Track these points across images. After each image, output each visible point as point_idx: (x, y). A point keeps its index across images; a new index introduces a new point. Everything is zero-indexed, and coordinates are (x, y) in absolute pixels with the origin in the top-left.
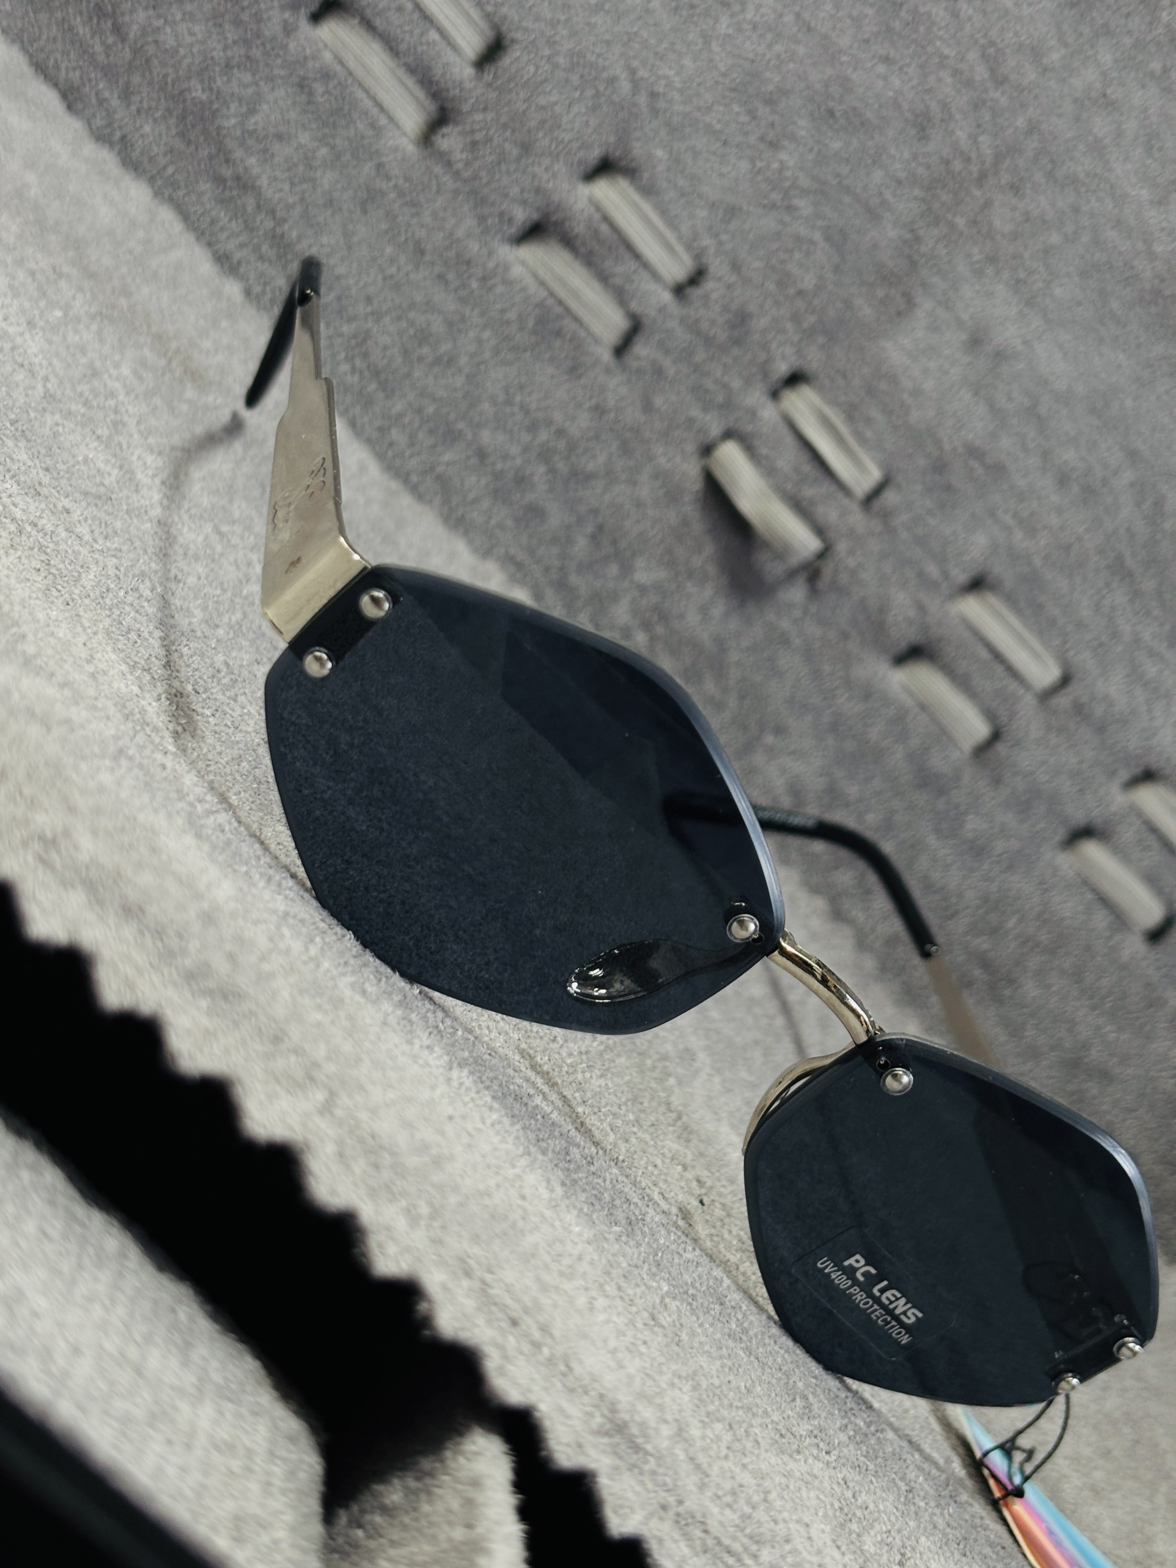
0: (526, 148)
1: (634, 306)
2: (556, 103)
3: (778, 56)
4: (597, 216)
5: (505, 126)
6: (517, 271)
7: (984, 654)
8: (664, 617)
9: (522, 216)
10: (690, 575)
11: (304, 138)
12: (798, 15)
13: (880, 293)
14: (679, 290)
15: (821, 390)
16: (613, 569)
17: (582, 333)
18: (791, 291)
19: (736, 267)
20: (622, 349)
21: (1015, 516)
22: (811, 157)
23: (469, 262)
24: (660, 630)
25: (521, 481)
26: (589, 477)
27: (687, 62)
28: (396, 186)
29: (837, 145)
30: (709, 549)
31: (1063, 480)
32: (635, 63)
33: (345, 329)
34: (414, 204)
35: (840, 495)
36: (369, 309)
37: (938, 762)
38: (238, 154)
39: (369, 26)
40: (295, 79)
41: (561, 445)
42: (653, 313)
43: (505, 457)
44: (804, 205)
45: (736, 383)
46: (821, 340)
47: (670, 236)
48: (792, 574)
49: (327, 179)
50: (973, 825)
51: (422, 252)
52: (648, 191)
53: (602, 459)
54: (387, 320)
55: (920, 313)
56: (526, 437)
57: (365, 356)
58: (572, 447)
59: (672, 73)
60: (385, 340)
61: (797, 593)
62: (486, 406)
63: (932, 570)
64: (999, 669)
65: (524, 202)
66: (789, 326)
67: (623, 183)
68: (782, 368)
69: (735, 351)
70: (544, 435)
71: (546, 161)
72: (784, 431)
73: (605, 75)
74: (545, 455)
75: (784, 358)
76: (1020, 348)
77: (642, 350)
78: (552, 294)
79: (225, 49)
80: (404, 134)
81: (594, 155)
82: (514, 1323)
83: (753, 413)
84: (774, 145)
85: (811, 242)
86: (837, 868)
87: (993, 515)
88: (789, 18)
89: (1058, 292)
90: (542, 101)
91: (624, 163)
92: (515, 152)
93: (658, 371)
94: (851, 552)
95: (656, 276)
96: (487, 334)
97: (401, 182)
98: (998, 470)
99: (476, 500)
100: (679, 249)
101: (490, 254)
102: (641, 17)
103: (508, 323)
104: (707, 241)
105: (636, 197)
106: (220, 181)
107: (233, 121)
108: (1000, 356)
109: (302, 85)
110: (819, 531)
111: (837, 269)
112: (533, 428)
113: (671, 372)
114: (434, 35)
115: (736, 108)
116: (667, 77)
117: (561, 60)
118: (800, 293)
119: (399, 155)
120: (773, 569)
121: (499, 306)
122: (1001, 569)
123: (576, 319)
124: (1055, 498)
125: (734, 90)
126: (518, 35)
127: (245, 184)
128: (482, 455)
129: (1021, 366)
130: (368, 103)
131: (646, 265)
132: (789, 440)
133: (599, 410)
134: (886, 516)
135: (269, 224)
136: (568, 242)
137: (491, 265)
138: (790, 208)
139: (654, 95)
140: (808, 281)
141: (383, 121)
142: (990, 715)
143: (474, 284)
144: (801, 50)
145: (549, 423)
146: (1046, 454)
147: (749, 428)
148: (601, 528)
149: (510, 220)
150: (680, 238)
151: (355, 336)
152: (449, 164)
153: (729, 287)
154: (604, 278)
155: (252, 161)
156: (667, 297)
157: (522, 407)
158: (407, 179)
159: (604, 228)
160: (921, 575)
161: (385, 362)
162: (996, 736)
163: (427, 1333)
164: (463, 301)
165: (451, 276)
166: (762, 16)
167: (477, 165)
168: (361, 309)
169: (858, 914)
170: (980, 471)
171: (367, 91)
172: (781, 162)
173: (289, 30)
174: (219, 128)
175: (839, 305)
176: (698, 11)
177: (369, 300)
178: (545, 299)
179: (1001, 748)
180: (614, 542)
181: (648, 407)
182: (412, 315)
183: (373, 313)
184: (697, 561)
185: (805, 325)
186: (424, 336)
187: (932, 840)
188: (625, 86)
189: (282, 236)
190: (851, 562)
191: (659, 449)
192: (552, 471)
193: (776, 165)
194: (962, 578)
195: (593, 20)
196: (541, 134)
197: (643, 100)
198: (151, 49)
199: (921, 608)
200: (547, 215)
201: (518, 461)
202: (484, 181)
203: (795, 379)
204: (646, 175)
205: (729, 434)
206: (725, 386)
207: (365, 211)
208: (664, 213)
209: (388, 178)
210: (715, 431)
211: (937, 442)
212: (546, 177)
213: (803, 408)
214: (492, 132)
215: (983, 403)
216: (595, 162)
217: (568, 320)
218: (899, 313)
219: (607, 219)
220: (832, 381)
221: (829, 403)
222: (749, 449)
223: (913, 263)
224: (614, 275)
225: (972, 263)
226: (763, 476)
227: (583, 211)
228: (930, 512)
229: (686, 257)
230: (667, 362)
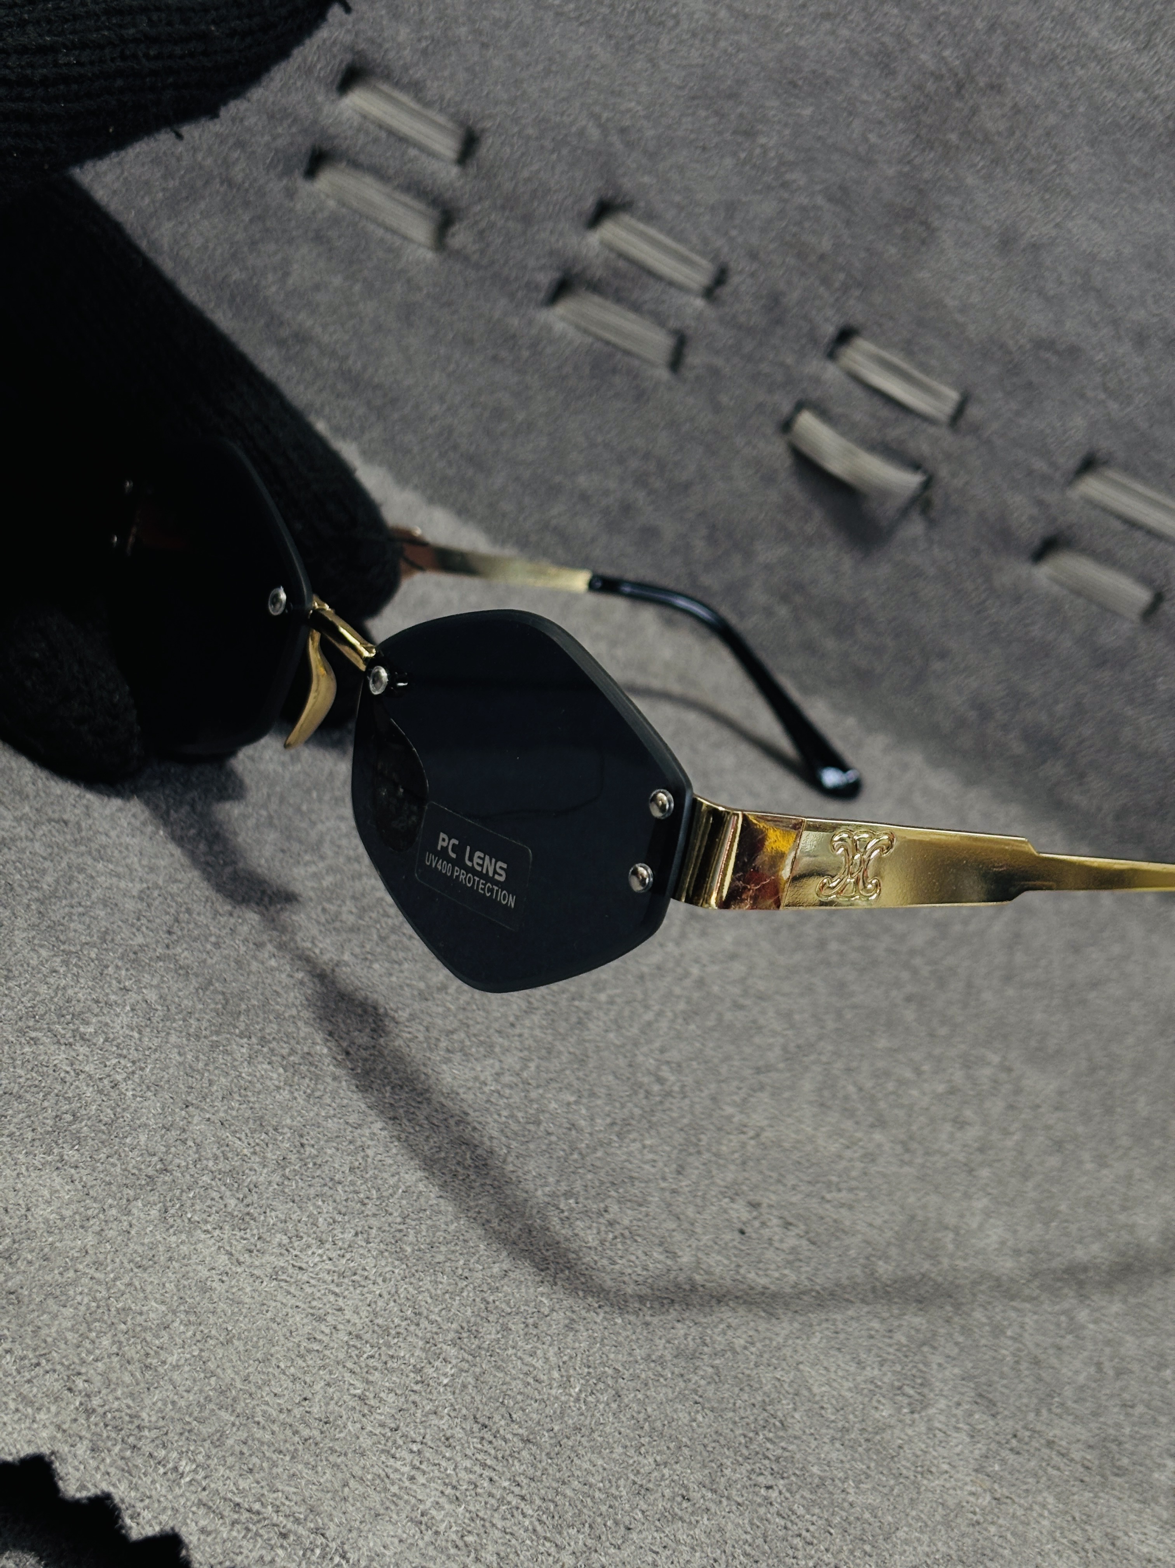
0: (527, 220)
1: (673, 323)
2: (538, 171)
3: (725, 51)
4: (613, 256)
5: (503, 207)
6: (559, 327)
7: (1118, 525)
8: (800, 587)
9: (546, 279)
10: (809, 542)
11: (337, 281)
12: (730, 8)
13: (898, 230)
14: (709, 293)
15: (873, 337)
16: (737, 559)
17: (636, 363)
18: (813, 258)
19: (753, 255)
20: (676, 364)
21: (1106, 389)
22: (787, 132)
23: (514, 336)
24: (799, 600)
25: (627, 509)
26: (686, 487)
27: (643, 89)
28: (428, 294)
29: (807, 112)
30: (818, 514)
31: (1141, 340)
32: (597, 109)
34: (449, 304)
35: (925, 425)
36: (445, 407)
37: (1107, 638)
38: (288, 315)
39: (355, 164)
40: (311, 235)
41: (652, 466)
42: (692, 323)
43: (606, 493)
44: (797, 177)
45: (790, 360)
46: (857, 293)
47: (685, 251)
48: (904, 512)
49: (368, 308)
50: (1163, 686)
51: (472, 342)
52: (650, 217)
53: (692, 466)
54: (463, 411)
55: (943, 235)
56: (618, 470)
57: (455, 447)
58: (662, 465)
59: (633, 104)
60: (467, 428)
61: (915, 527)
62: (574, 455)
63: (1040, 465)
64: (1139, 535)
65: (542, 268)
66: (822, 290)
67: (624, 218)
68: (830, 330)
69: (779, 331)
70: (634, 463)
71: (549, 224)
72: (852, 386)
73: (574, 129)
74: (641, 480)
75: (827, 320)
76: (1054, 233)
77: (695, 359)
78: (597, 338)
79: (245, 229)
80: (420, 245)
81: (589, 203)
83: (817, 380)
84: (750, 134)
85: (815, 207)
86: (1044, 762)
87: (1082, 396)
88: (723, 13)
89: (1073, 167)
90: (526, 174)
91: (618, 201)
92: (519, 227)
93: (714, 372)
94: (954, 475)
95: (683, 289)
96: (552, 393)
97: (431, 289)
98: (1073, 352)
99: (593, 540)
100: (697, 258)
101: (530, 323)
102: (587, 66)
103: (567, 376)
104: (719, 242)
105: (641, 226)
106: (281, 343)
107: (274, 289)
108: (1035, 247)
109: (319, 238)
110: (915, 466)
111: (848, 223)
112: (621, 460)
113: (727, 369)
114: (413, 152)
115: (703, 113)
116: (629, 110)
117: (530, 131)
118: (822, 257)
119: (422, 266)
120: (885, 513)
121: (554, 365)
122: (1105, 444)
123: (627, 353)
124: (1139, 361)
125: (693, 98)
126: (488, 124)
127: (302, 338)
128: (584, 497)
129: (1061, 249)
130: (380, 232)
131: (671, 283)
132: (858, 393)
133: (675, 425)
134: (976, 430)
135: (335, 365)
136: (596, 287)
137: (534, 331)
138: (785, 185)
139: (623, 131)
140: (826, 244)
141: (398, 242)
142: (1145, 580)
143: (525, 354)
144: (744, 39)
145: (634, 451)
146: (1115, 323)
147: (817, 394)
148: (713, 528)
149: (537, 288)
150: (693, 249)
152: (466, 259)
153: (753, 275)
154: (636, 308)
155: (302, 316)
156: (699, 303)
157: (606, 445)
158: (436, 284)
159: (621, 264)
160: (1030, 473)
161: (474, 447)
162: (1158, 599)
164: (521, 371)
165: (504, 354)
166: (697, 21)
167: (490, 251)
168: (437, 408)
169: (1078, 798)
170: (1054, 359)
171: (375, 221)
172: (762, 146)
173: (290, 193)
174: (266, 298)
175: (863, 255)
176: (637, 39)
177: (442, 399)
178: (592, 344)
179: (1166, 606)
180: (730, 535)
181: (717, 408)
182: (482, 399)
183: (449, 409)
184: (810, 529)
185: (837, 284)
186: (499, 413)
187: (1129, 711)
188: (594, 133)
189: (350, 371)
190: (958, 483)
191: (739, 441)
192: (652, 492)
193: (758, 151)
194: (1073, 463)
195: (546, 85)
196: (536, 204)
197: (614, 139)
198: (186, 253)
199: (1040, 503)
200: (567, 271)
201: (619, 493)
202: (502, 262)
203: (845, 336)
204: (642, 204)
205: (800, 407)
206: (781, 365)
207: (410, 325)
208: (670, 232)
209: (420, 289)
210: (786, 408)
211: (1002, 346)
212: (553, 239)
213: (859, 358)
214: (493, 217)
215: (1034, 295)
216: (592, 209)
217: (619, 356)
218: (923, 242)
219: (622, 255)
220: (880, 325)
221: (885, 346)
222: (823, 413)
223: (921, 191)
224: (645, 302)
225: (978, 171)
226: (843, 434)
227: (597, 256)
228: (1018, 413)
229: (704, 263)
230: (719, 362)
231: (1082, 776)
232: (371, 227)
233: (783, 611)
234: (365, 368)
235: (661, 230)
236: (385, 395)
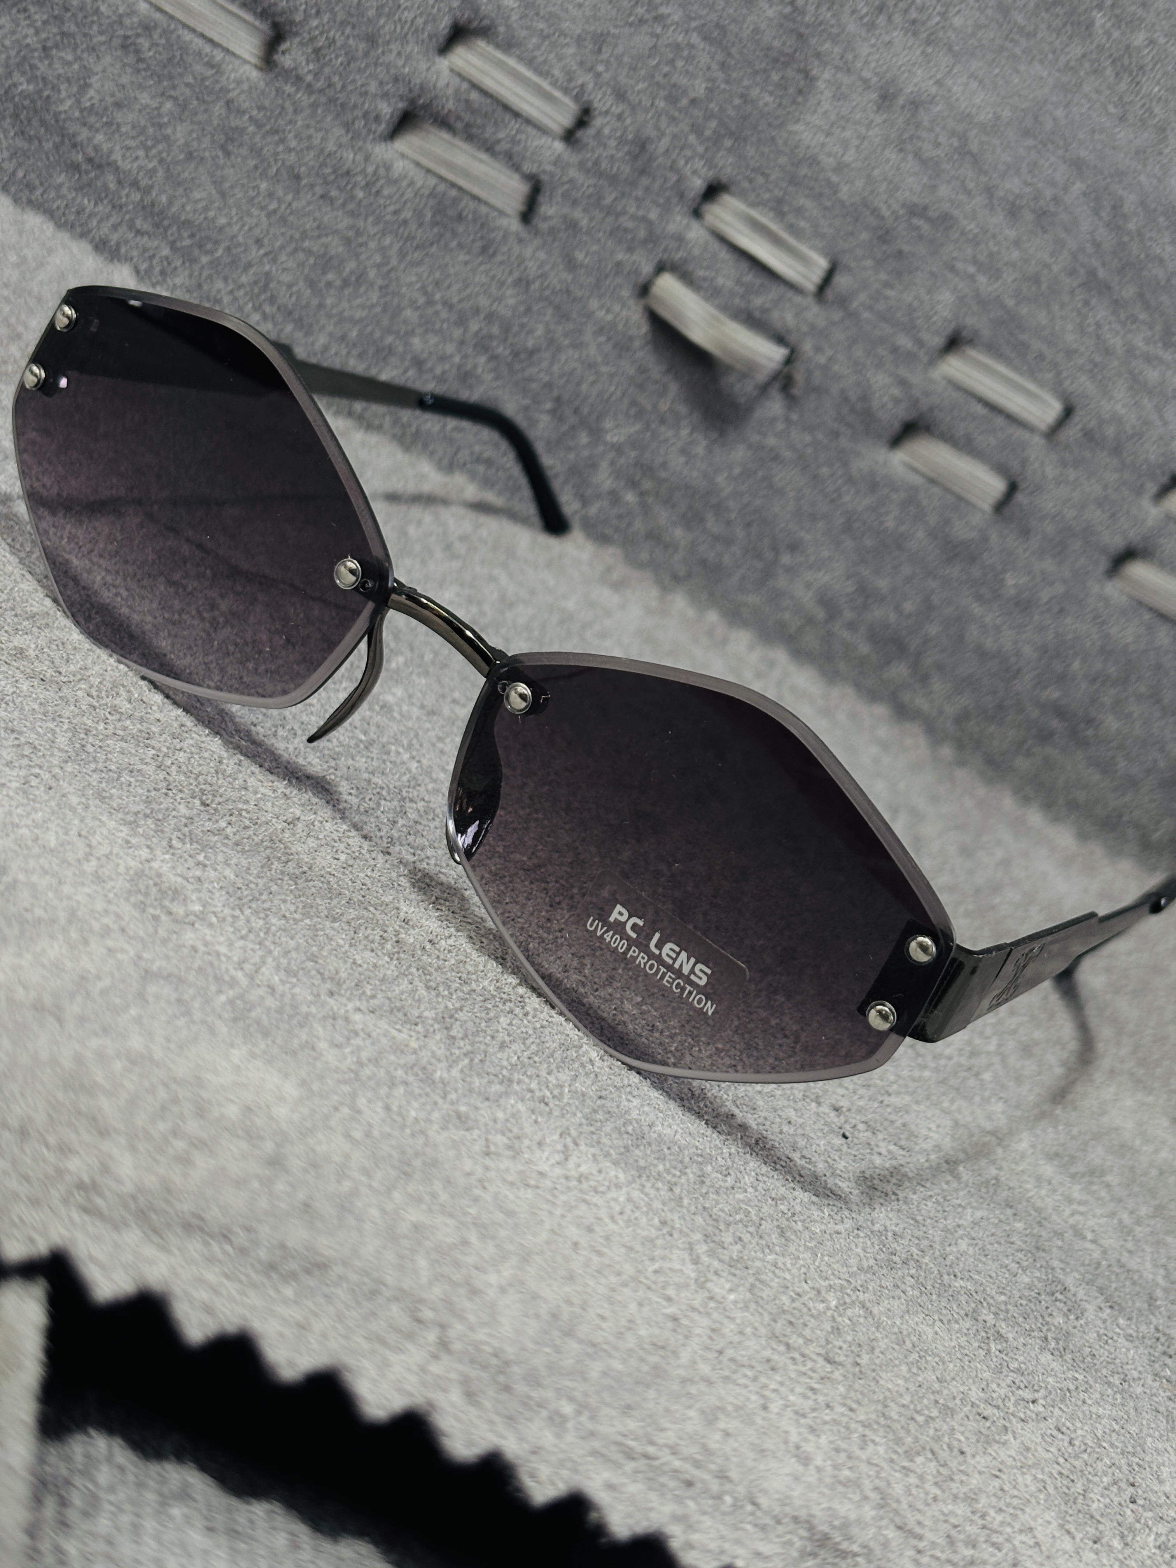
0: (372, 40)
1: (528, 167)
4: (465, 85)
5: (343, 24)
6: (399, 166)
7: (979, 409)
8: (648, 470)
9: (387, 110)
10: (662, 421)
11: (144, 98)
13: (775, 77)
14: (569, 136)
15: (742, 195)
16: (584, 438)
17: (484, 209)
18: (684, 102)
19: (620, 95)
20: (528, 215)
21: (975, 261)
23: (347, 173)
24: (647, 485)
26: (532, 353)
28: (251, 118)
30: (674, 388)
31: (1013, 213)
33: (244, 279)
34: (275, 131)
35: (790, 294)
36: (262, 252)
37: (961, 531)
38: (83, 135)
40: (117, 42)
41: (495, 330)
42: (549, 168)
43: (443, 358)
44: (671, 10)
45: (653, 215)
46: (728, 143)
47: (545, 85)
48: (764, 389)
49: (180, 132)
50: (1012, 581)
51: (298, 178)
52: (508, 45)
53: (540, 331)
54: (283, 257)
55: (821, 85)
56: (457, 333)
57: (272, 300)
58: (506, 328)
60: (286, 278)
61: (775, 406)
62: (408, 313)
63: (904, 342)
64: (1000, 421)
65: (385, 96)
66: (692, 138)
67: (481, 44)
68: (698, 184)
69: (645, 181)
70: (474, 326)
71: (395, 47)
72: (716, 246)
74: (482, 344)
75: (695, 172)
76: (934, 90)
77: (548, 209)
78: (442, 179)
79: (37, 32)
80: (245, 62)
81: (444, 25)
82: (689, 1484)
83: (680, 239)
85: (691, 46)
86: (889, 663)
87: (952, 269)
89: (957, 21)
91: (475, 24)
92: (362, 46)
93: (572, 226)
94: (818, 349)
95: (542, 130)
96: (387, 241)
97: (255, 112)
98: (945, 221)
100: (557, 94)
101: (367, 158)
103: (405, 222)
104: (583, 78)
105: (499, 54)
106: (73, 168)
107: (68, 103)
108: (915, 104)
109: (126, 45)
110: (780, 339)
111: (723, 66)
112: (462, 321)
113: (584, 223)
118: (693, 101)
119: (245, 86)
120: (744, 390)
121: (390, 209)
122: (972, 321)
123: (475, 198)
124: (1011, 234)
127: (99, 163)
129: (939, 108)
130: (199, 42)
131: (528, 121)
132: (724, 254)
133: (523, 283)
134: (843, 302)
135: (136, 197)
136: (443, 122)
137: (370, 170)
138: (659, 18)
140: (699, 88)
141: (218, 55)
142: (1000, 469)
143: (360, 195)
145: (477, 311)
146: (989, 191)
147: (678, 256)
148: (558, 400)
149: (377, 118)
150: (554, 84)
151: (256, 283)
152: (299, 79)
153: (620, 117)
154: (489, 148)
155: (99, 138)
156: (559, 146)
157: (445, 303)
158: (260, 108)
159: (474, 96)
160: (895, 350)
161: (294, 298)
162: (1013, 488)
163: (604, 1540)
164: (352, 214)
165: (334, 193)
167: (327, 70)
168: (255, 253)
169: (921, 703)
170: (925, 227)
171: (193, 30)
174: (56, 115)
175: (737, 101)
177: (258, 242)
178: (435, 186)
179: (1020, 497)
180: (576, 411)
181: (571, 265)
182: (306, 244)
183: (266, 254)
184: (664, 406)
185: (708, 133)
186: (326, 262)
187: (977, 609)
189: (153, 205)
190: (822, 359)
191: (594, 304)
192: (493, 358)
194: (938, 341)
196: (382, 21)
199: (903, 383)
200: (412, 102)
201: (457, 359)
202: (339, 86)
203: (713, 191)
204: (502, 29)
205: (660, 269)
206: (644, 219)
207: (228, 154)
208: (530, 63)
209: (241, 112)
210: (647, 269)
211: (875, 211)
212: (400, 63)
213: (728, 218)
214: (332, 33)
215: (910, 157)
216: (446, 31)
217: (465, 201)
218: (800, 92)
219: (474, 86)
220: (751, 181)
221: (752, 205)
222: (686, 277)
223: (800, 36)
224: (498, 141)
225: (861, 18)
226: (707, 299)
227: (448, 85)
228: (887, 285)
229: (567, 100)
230: (577, 213)
231: (925, 679)
232: (187, 36)
233: (630, 497)
234: (171, 203)
235: (521, 59)
236: (192, 236)
